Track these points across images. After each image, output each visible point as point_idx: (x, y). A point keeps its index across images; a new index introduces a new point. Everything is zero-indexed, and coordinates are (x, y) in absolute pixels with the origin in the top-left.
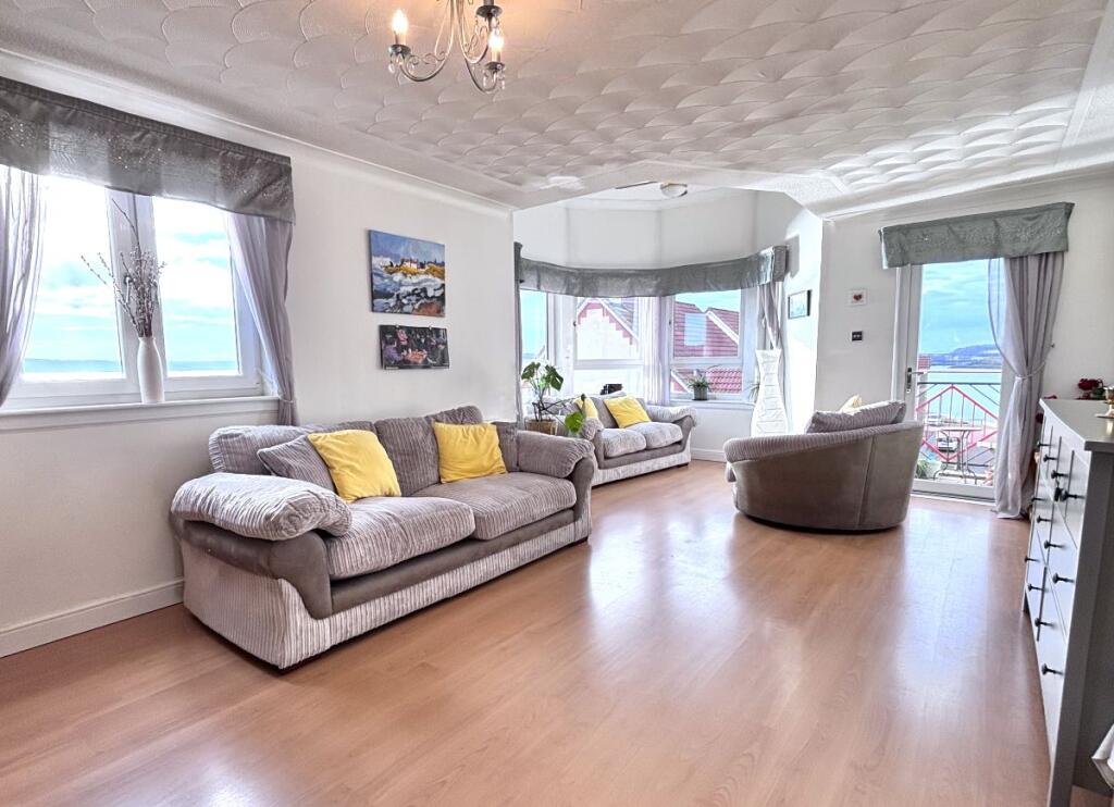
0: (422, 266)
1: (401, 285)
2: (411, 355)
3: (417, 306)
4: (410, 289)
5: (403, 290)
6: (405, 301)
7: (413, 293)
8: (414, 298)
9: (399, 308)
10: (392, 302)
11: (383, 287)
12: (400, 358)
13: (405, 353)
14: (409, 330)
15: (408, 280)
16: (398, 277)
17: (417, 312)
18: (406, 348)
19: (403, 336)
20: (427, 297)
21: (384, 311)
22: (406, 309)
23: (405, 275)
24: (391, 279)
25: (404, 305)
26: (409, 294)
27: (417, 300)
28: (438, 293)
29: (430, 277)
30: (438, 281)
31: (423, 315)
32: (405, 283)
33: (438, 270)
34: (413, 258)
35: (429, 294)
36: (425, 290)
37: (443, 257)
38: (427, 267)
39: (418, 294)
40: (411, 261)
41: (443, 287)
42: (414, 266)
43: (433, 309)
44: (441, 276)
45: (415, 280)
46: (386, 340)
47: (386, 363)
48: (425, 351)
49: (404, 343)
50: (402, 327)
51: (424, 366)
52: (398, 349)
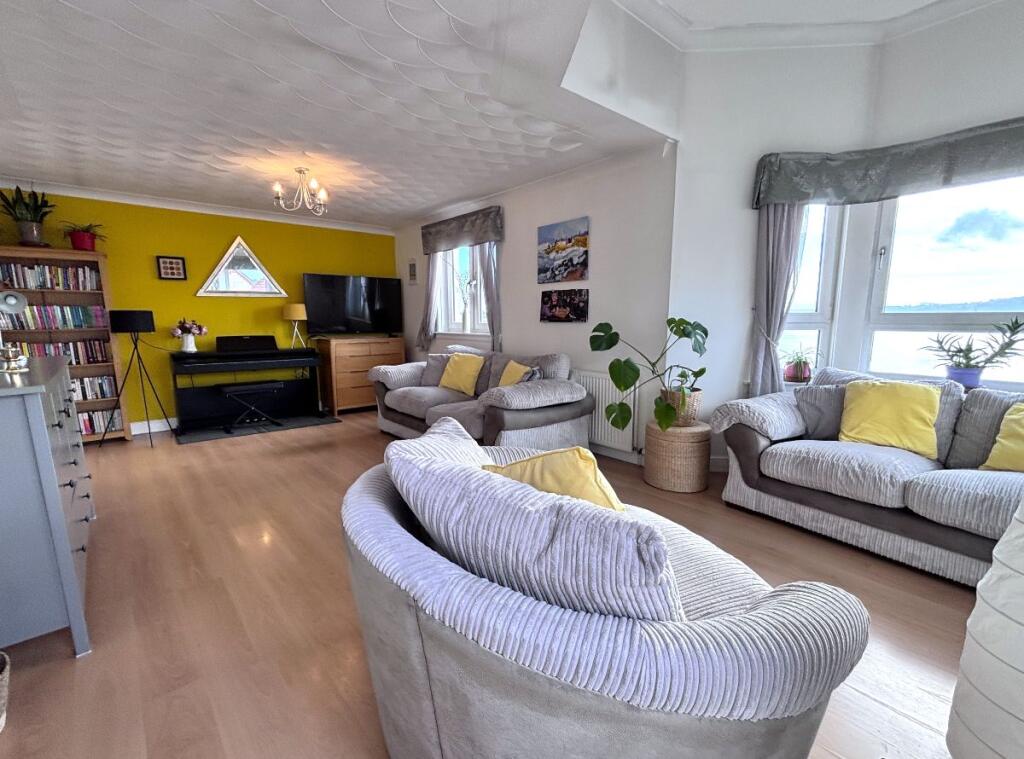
0: (570, 241)
1: (554, 260)
2: (558, 312)
3: (564, 275)
4: (560, 262)
5: (557, 263)
6: (557, 272)
7: (563, 264)
8: (563, 268)
9: (553, 279)
10: (549, 274)
11: (543, 265)
12: (551, 314)
13: (554, 309)
14: (559, 293)
15: (560, 255)
16: (552, 256)
17: (567, 278)
18: (555, 306)
19: (555, 298)
20: (573, 265)
21: (543, 282)
22: (557, 278)
23: (557, 252)
24: (548, 258)
25: (556, 275)
26: (560, 266)
27: (566, 270)
28: (582, 259)
29: (576, 248)
30: (582, 249)
31: (570, 280)
32: (558, 258)
33: (582, 240)
34: (564, 237)
35: (575, 262)
36: (571, 260)
37: (588, 227)
38: (573, 241)
39: (566, 265)
40: (562, 240)
41: (586, 252)
42: (564, 243)
43: (578, 274)
44: (585, 244)
45: (564, 254)
46: (544, 303)
47: (544, 318)
48: (568, 309)
49: (555, 303)
50: (556, 291)
51: (567, 320)
52: (551, 308)
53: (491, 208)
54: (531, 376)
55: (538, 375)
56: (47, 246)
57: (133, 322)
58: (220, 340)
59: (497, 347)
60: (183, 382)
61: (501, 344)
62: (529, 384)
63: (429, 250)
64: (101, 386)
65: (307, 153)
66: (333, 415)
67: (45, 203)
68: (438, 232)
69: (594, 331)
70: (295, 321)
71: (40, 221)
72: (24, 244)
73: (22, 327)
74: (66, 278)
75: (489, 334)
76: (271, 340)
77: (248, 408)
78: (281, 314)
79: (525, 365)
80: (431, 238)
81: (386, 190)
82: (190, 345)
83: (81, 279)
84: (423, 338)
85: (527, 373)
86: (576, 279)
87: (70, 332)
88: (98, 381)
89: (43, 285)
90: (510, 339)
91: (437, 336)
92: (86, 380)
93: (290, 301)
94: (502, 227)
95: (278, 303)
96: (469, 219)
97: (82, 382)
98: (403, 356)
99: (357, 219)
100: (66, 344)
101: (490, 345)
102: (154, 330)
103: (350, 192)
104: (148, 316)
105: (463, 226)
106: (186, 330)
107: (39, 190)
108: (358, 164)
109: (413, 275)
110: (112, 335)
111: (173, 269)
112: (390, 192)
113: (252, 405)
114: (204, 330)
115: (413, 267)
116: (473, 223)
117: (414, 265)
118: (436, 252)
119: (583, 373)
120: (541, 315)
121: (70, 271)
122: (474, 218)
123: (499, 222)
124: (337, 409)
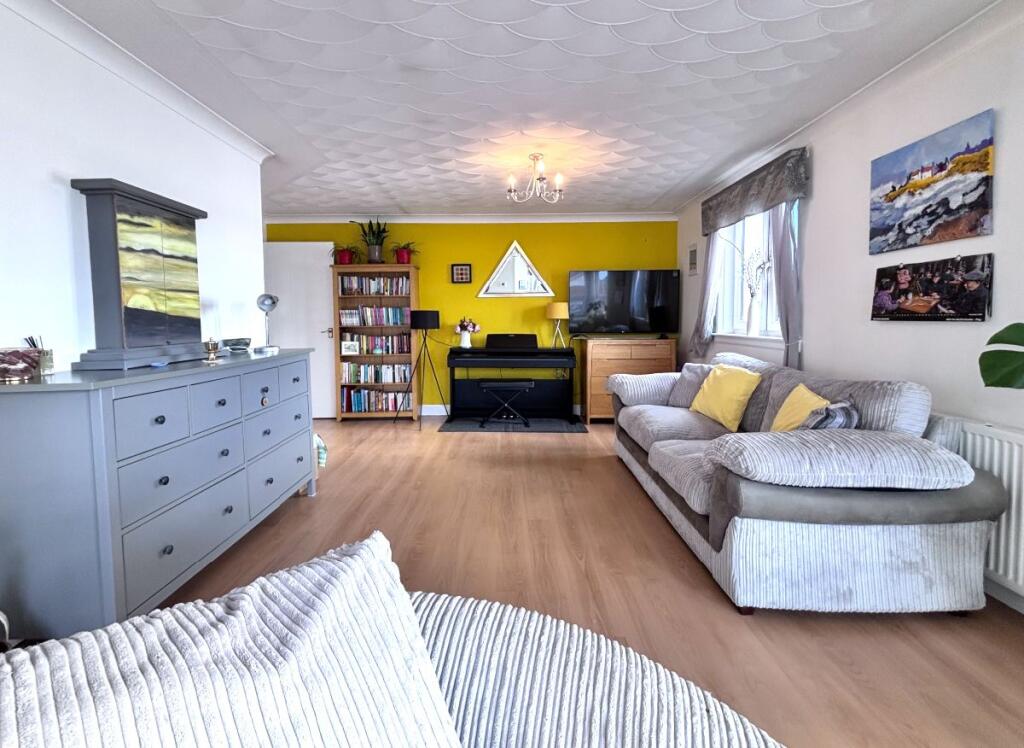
0: (942, 167)
1: (905, 209)
2: (910, 302)
3: (929, 232)
4: (919, 210)
5: (908, 215)
6: (910, 230)
7: (924, 213)
8: (924, 221)
9: (903, 242)
10: (892, 236)
11: (881, 221)
12: (895, 306)
13: (903, 298)
14: (915, 268)
15: (917, 197)
16: (899, 203)
17: (931, 239)
18: (905, 292)
19: (904, 278)
20: (949, 211)
21: (881, 252)
22: (910, 241)
23: (912, 194)
24: (892, 208)
25: (909, 235)
26: (917, 218)
27: (930, 223)
28: (972, 198)
29: (957, 177)
30: (974, 177)
31: (942, 240)
32: (912, 205)
33: (980, 157)
34: (926, 164)
35: (953, 206)
36: (945, 202)
37: (993, 131)
38: (950, 166)
39: (933, 213)
40: (923, 170)
41: (987, 181)
42: (928, 175)
43: (963, 226)
44: (983, 164)
45: (927, 194)
46: (880, 286)
47: (879, 313)
48: (936, 295)
49: (903, 287)
50: (906, 267)
51: (933, 316)
52: (895, 297)
53: (790, 152)
54: (823, 420)
55: (840, 419)
56: (383, 262)
57: (425, 320)
58: (490, 337)
59: (794, 359)
60: (460, 373)
61: (800, 355)
62: (811, 436)
63: (709, 229)
64: (404, 371)
65: (525, 132)
66: (586, 422)
67: (384, 231)
68: (719, 205)
69: (993, 341)
70: (557, 320)
71: (381, 244)
72: (371, 262)
73: (365, 324)
74: (391, 286)
75: (782, 338)
76: (533, 338)
77: (502, 404)
78: (544, 313)
79: (825, 397)
80: (711, 213)
81: (638, 163)
82: (466, 342)
83: (400, 285)
84: (696, 341)
85: (815, 413)
86: (955, 237)
87: (391, 327)
88: (403, 368)
89: (378, 292)
90: (816, 347)
91: (716, 339)
92: (396, 366)
93: (556, 299)
94: (807, 178)
95: (544, 303)
96: (758, 177)
97: (394, 369)
98: (674, 362)
99: (627, 207)
100: (387, 337)
101: (781, 355)
102: (438, 327)
103: (601, 174)
104: (435, 315)
105: (749, 190)
106: (463, 327)
107: (381, 221)
108: (585, 132)
109: (693, 263)
110: (413, 331)
111: (462, 274)
112: (645, 164)
113: (506, 400)
114: (477, 328)
115: (693, 254)
116: (763, 182)
117: (695, 251)
118: (716, 230)
119: (970, 426)
120: (875, 308)
121: (395, 281)
122: (765, 173)
123: (802, 170)
124: (590, 417)
